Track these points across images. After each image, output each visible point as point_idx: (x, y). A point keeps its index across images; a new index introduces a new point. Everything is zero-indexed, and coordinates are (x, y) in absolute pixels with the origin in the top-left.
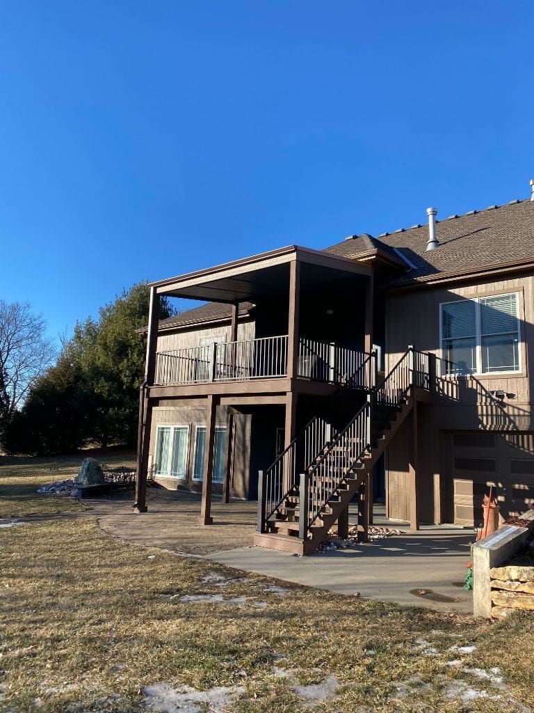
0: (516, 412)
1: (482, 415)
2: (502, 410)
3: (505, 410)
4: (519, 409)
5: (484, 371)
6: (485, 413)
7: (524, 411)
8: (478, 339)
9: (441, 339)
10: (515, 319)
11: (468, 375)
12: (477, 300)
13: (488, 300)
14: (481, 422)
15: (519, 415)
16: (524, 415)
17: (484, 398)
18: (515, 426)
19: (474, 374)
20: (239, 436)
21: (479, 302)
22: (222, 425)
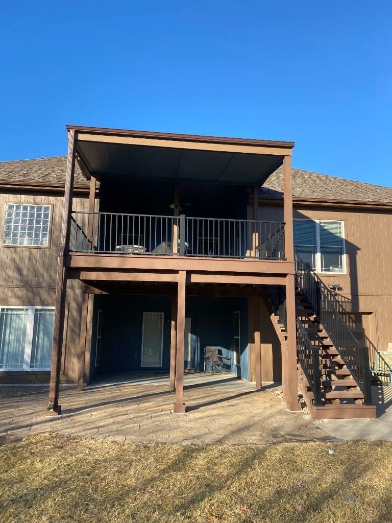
0: (343, 300)
2: (334, 298)
3: (337, 298)
4: (345, 298)
5: (322, 270)
7: (348, 299)
8: (319, 249)
10: (342, 239)
11: (312, 273)
12: (317, 221)
13: (324, 223)
15: (345, 302)
16: (348, 302)
18: (343, 309)
19: (316, 272)
20: (73, 317)
21: (319, 222)
22: (47, 305)
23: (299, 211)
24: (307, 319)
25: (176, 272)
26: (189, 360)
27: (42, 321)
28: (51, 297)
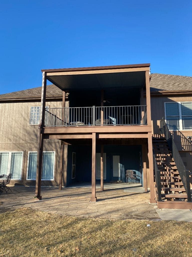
1: (183, 145)
2: (191, 143)
5: (183, 129)
6: (184, 144)
8: (181, 117)
9: (166, 116)
11: (177, 130)
12: (179, 103)
13: (183, 103)
14: (183, 148)
17: (184, 139)
19: (179, 130)
20: (59, 156)
21: (180, 103)
22: (48, 151)
23: (169, 98)
24: (166, 156)
25: (91, 133)
26: (120, 176)
27: (46, 158)
28: (49, 147)
